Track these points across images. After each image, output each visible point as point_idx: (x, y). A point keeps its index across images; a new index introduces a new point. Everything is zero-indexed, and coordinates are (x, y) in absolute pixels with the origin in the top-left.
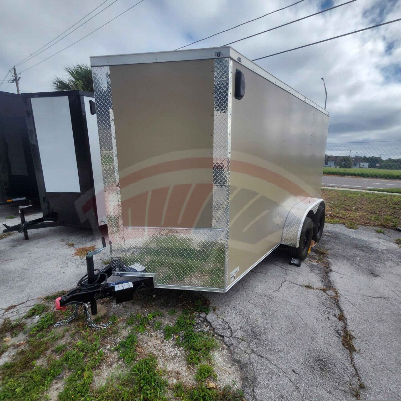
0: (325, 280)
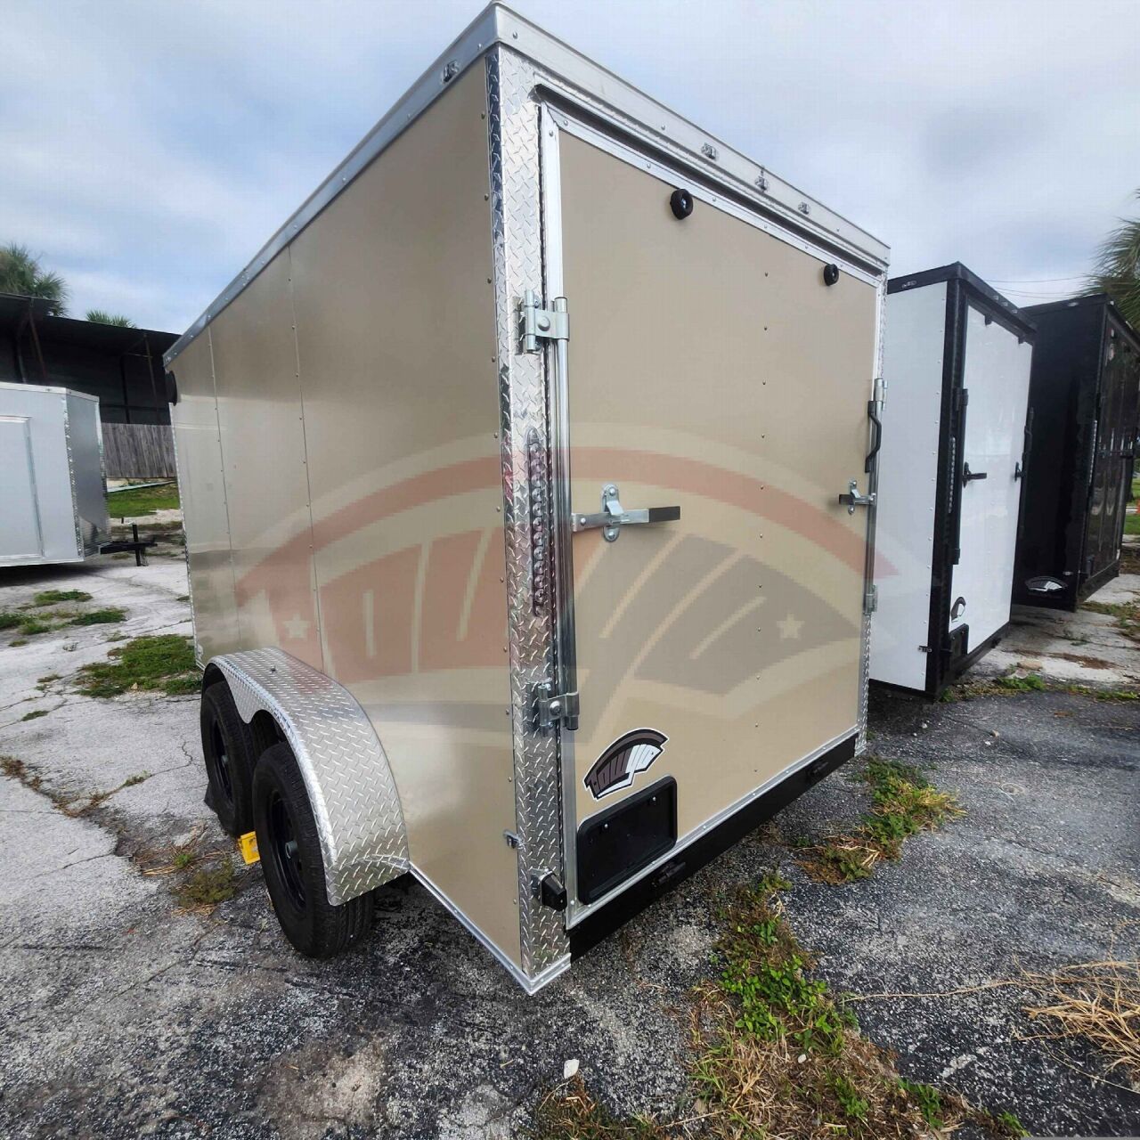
0: (114, 820)
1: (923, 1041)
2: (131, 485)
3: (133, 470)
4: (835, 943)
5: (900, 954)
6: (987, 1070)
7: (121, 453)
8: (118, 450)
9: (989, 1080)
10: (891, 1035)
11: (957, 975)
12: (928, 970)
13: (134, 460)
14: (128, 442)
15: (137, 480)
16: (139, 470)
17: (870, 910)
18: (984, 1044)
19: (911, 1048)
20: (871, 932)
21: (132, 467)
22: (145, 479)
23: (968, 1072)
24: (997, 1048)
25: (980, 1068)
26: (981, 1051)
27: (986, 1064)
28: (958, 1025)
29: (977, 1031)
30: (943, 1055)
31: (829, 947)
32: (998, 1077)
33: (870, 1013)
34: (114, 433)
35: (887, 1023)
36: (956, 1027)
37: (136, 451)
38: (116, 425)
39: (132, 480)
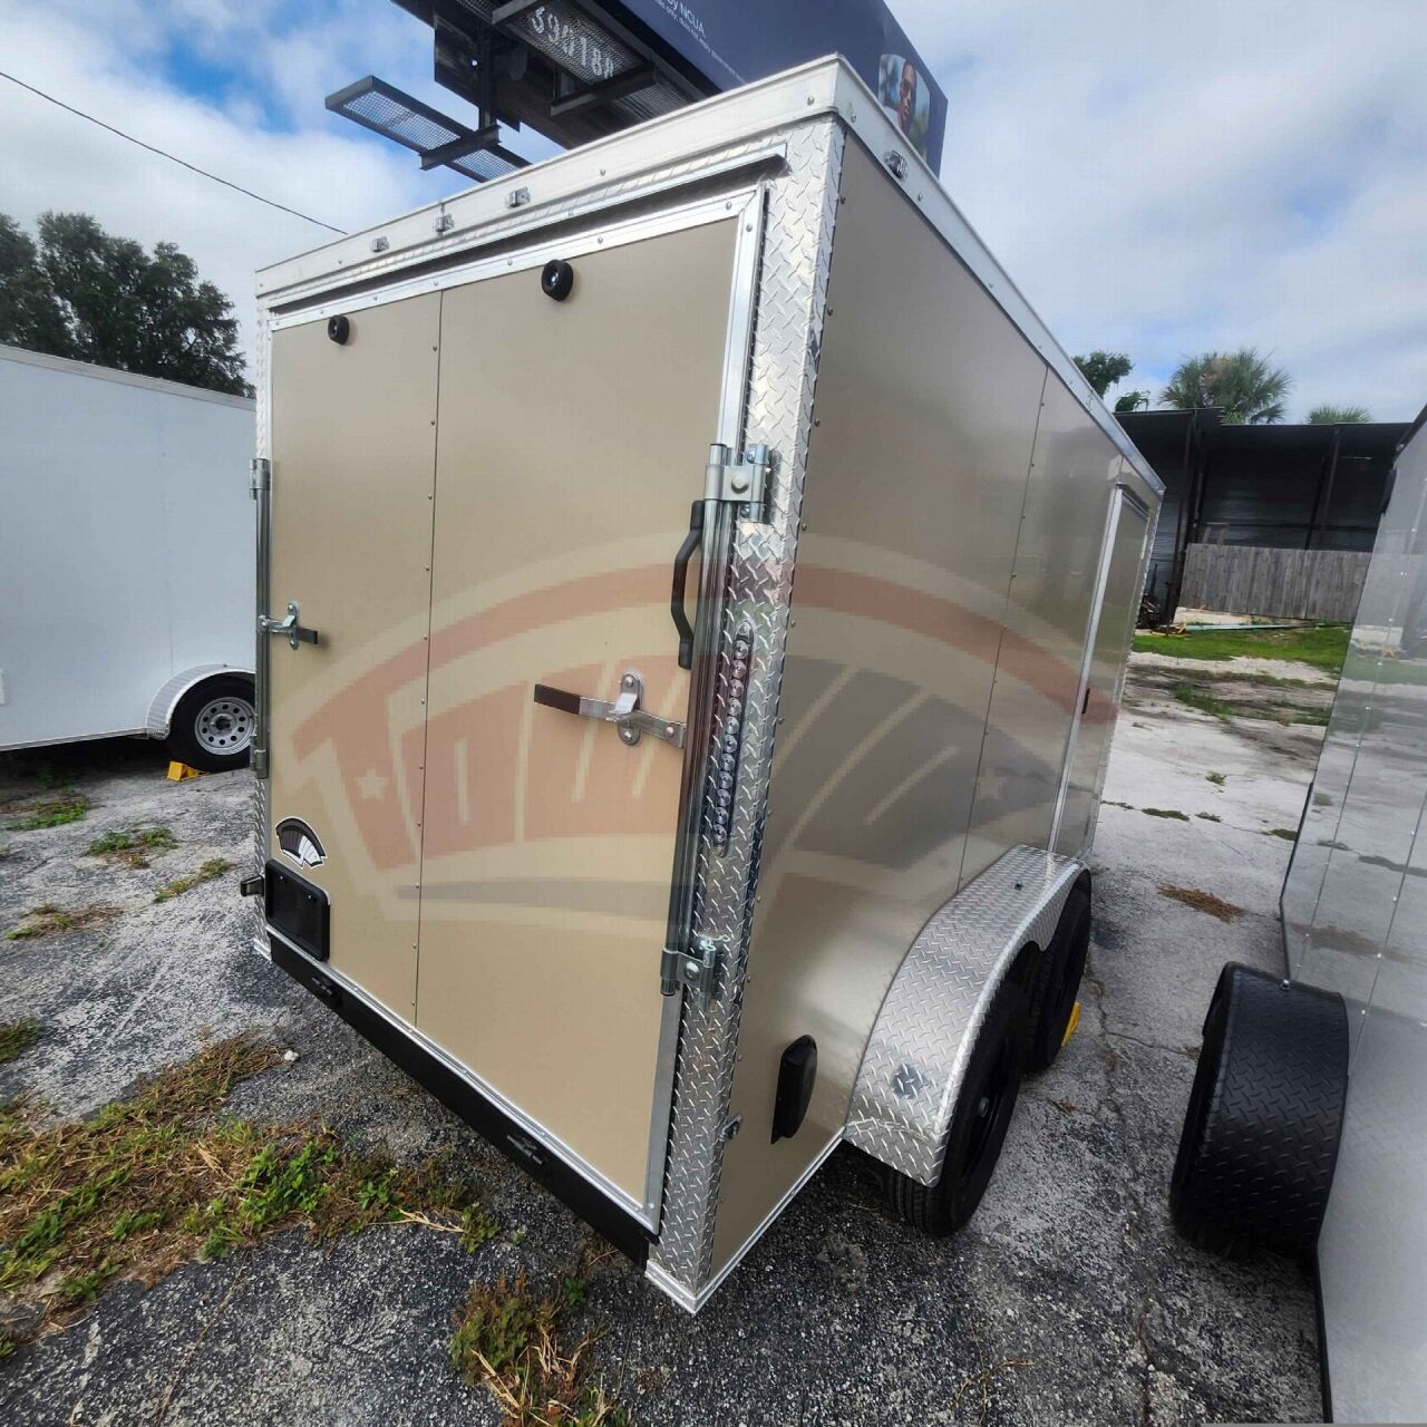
1: (144, 1320)
2: (1254, 623)
3: (1263, 604)
4: (338, 1277)
5: (278, 1351)
6: (63, 1372)
7: (1255, 584)
8: (1253, 580)
9: (53, 1369)
10: (174, 1291)
11: (198, 1412)
12: (230, 1376)
13: (1269, 593)
14: (1269, 571)
15: (1264, 619)
16: (1270, 605)
17: (386, 1347)
18: (89, 1385)
19: (146, 1304)
20: (338, 1329)
21: (1263, 602)
22: (1274, 618)
23: (76, 1351)
24: (72, 1400)
25: (71, 1365)
26: (85, 1379)
27: (68, 1375)
28: (132, 1369)
29: (108, 1389)
30: (114, 1333)
31: (336, 1268)
32: (46, 1381)
33: (215, 1280)
34: (1255, 560)
35: (192, 1293)
36: (132, 1366)
37: (1275, 583)
38: (1261, 549)
39: (1257, 618)
